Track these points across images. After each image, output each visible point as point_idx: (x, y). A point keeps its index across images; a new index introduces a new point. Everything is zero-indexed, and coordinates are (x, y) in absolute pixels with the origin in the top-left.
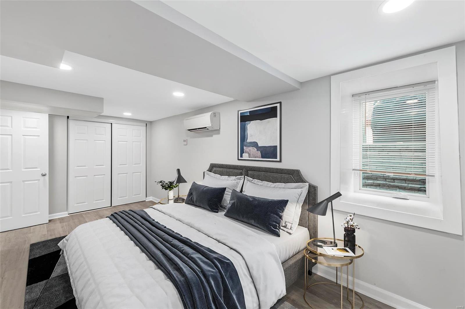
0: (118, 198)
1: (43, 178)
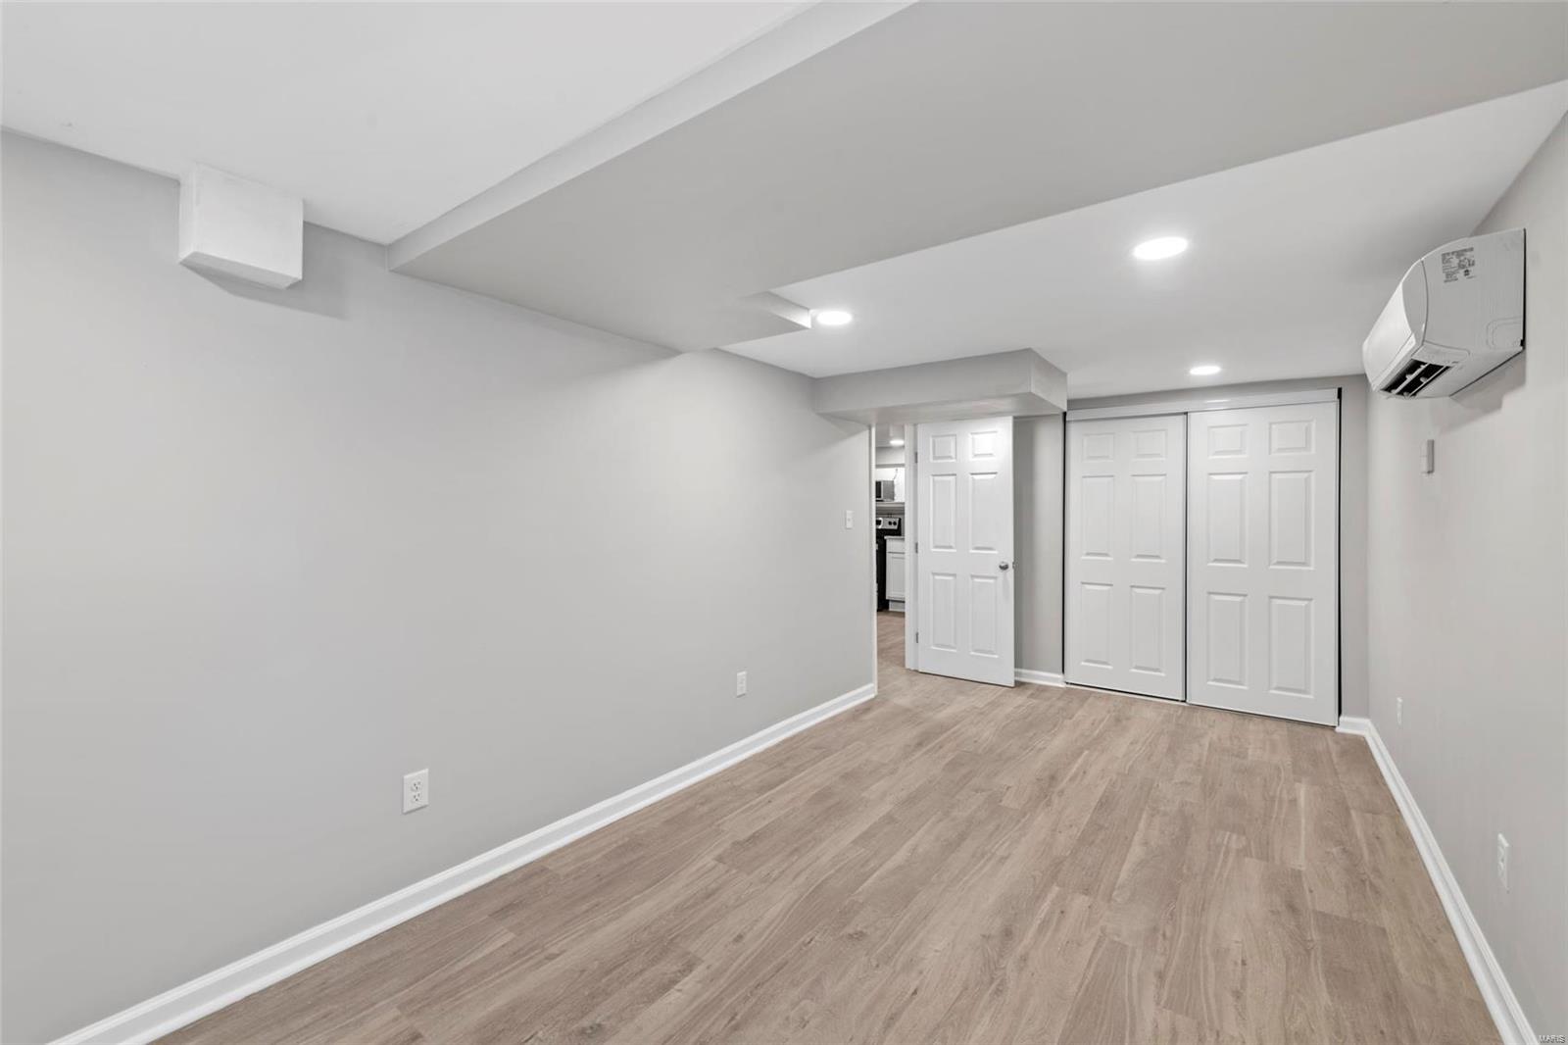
0: (1208, 680)
1: (1001, 573)
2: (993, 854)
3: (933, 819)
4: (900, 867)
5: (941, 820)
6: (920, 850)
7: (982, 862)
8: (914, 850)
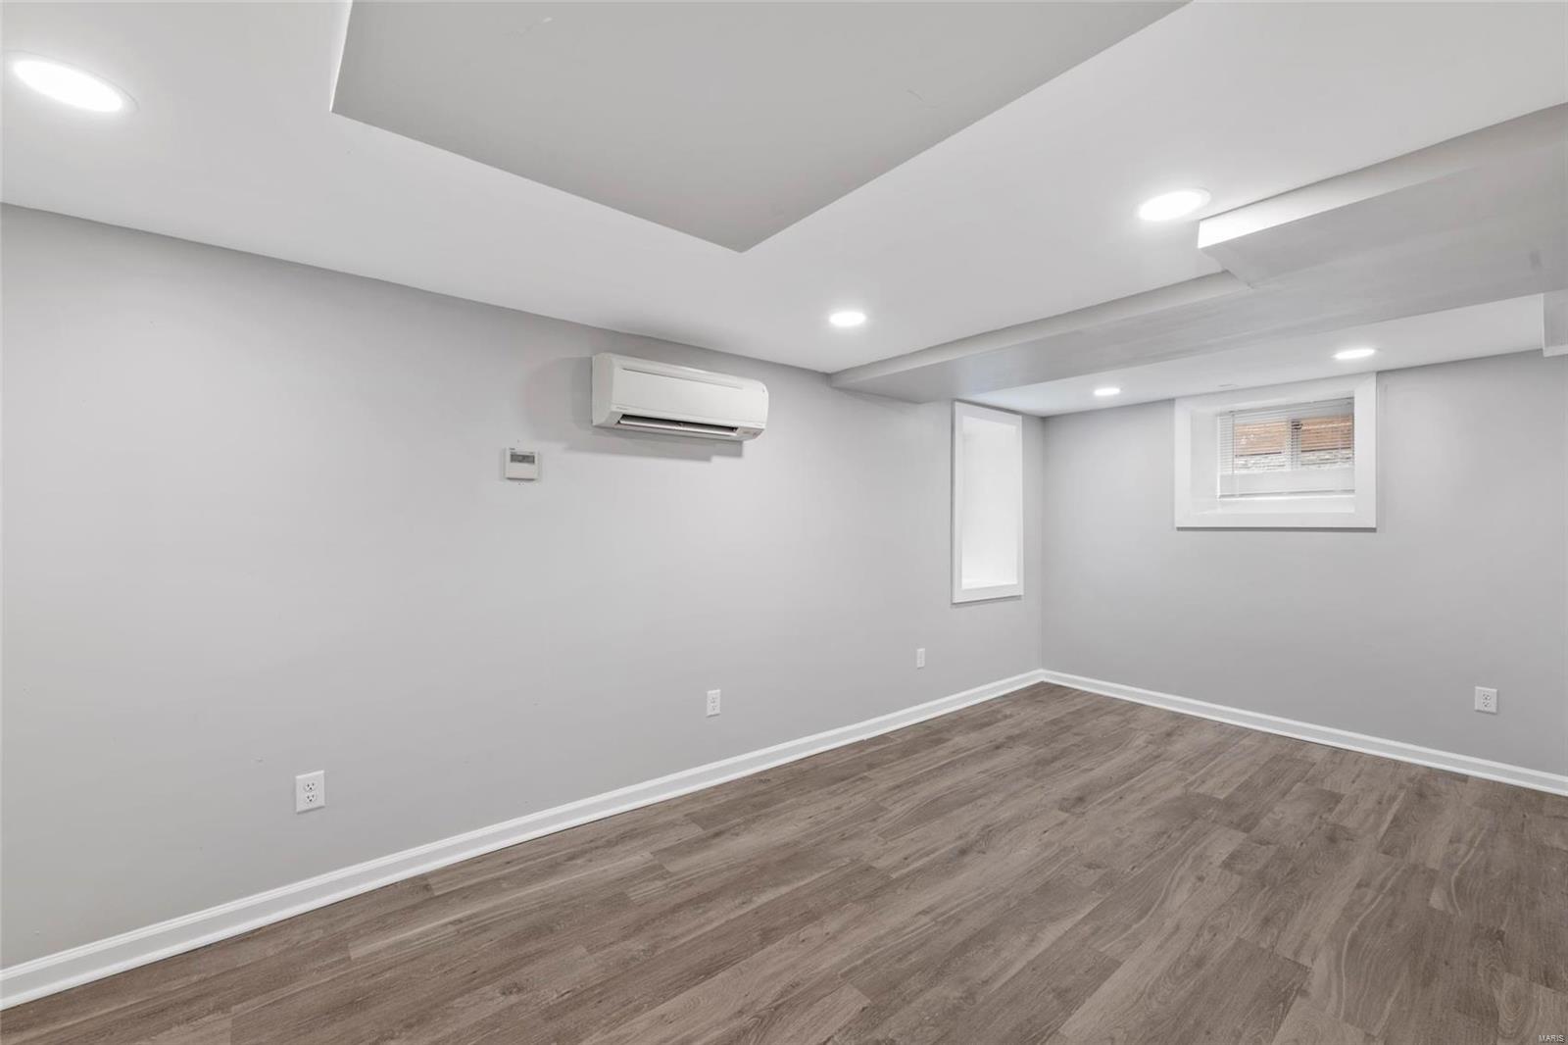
2: (934, 919)
3: (997, 985)
4: (1053, 919)
5: (985, 982)
6: (1024, 938)
7: (952, 912)
8: (1032, 941)
